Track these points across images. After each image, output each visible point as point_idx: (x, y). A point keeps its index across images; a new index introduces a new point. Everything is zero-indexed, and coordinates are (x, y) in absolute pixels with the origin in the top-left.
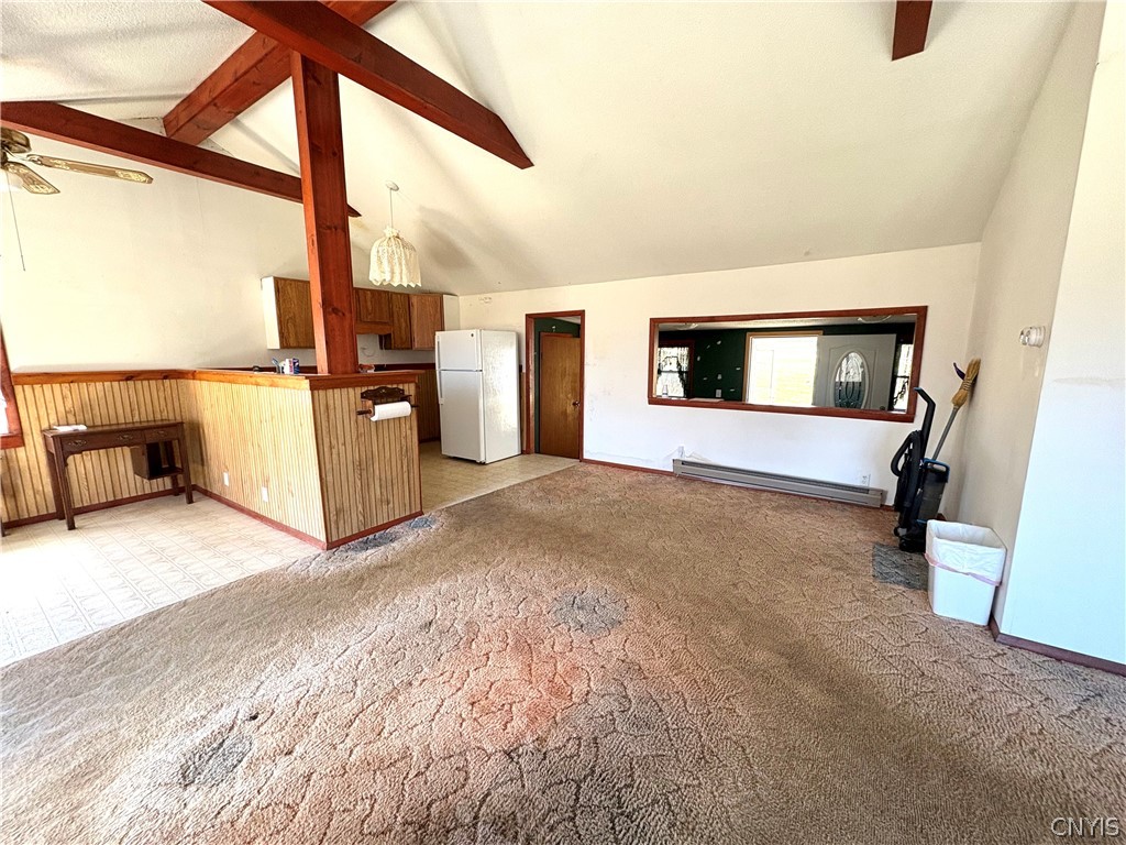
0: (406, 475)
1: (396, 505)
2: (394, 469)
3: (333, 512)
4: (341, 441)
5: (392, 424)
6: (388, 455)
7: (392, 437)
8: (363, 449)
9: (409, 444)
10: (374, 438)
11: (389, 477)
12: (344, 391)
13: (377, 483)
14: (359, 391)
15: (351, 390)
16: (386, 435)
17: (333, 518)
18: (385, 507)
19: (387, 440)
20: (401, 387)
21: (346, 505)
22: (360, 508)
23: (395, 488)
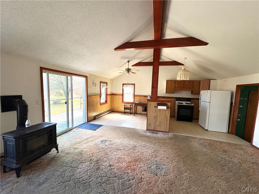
0: (165, 122)
1: (162, 128)
2: (163, 120)
3: (149, 124)
4: (152, 111)
5: (163, 111)
6: (161, 117)
7: (163, 113)
8: (156, 114)
9: (167, 116)
10: (159, 113)
11: (161, 121)
12: (154, 102)
13: (158, 122)
14: (157, 103)
15: (155, 102)
16: (162, 112)
17: (148, 125)
18: (159, 127)
19: (162, 114)
20: (167, 103)
21: (151, 123)
22: (154, 125)
23: (162, 124)
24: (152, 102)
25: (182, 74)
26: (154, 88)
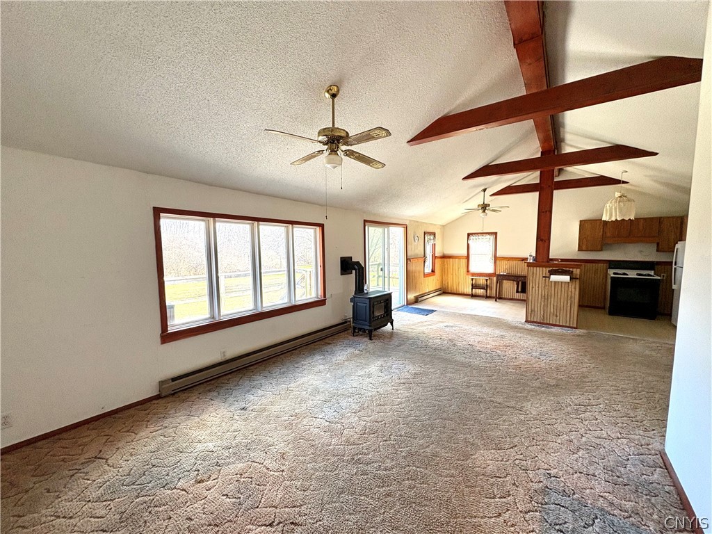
0: (569, 308)
1: (561, 318)
2: (562, 304)
3: (530, 310)
4: (537, 286)
5: (563, 285)
6: (559, 296)
7: (563, 290)
8: (546, 291)
9: (573, 295)
10: (553, 288)
11: (558, 305)
12: (541, 268)
13: (552, 306)
14: (548, 269)
15: (544, 269)
16: (560, 288)
17: (530, 312)
18: (555, 318)
19: (559, 291)
20: (571, 270)
21: (536, 309)
22: (542, 313)
23: (562, 312)
24: (538, 268)
25: (616, 209)
26: (542, 240)
